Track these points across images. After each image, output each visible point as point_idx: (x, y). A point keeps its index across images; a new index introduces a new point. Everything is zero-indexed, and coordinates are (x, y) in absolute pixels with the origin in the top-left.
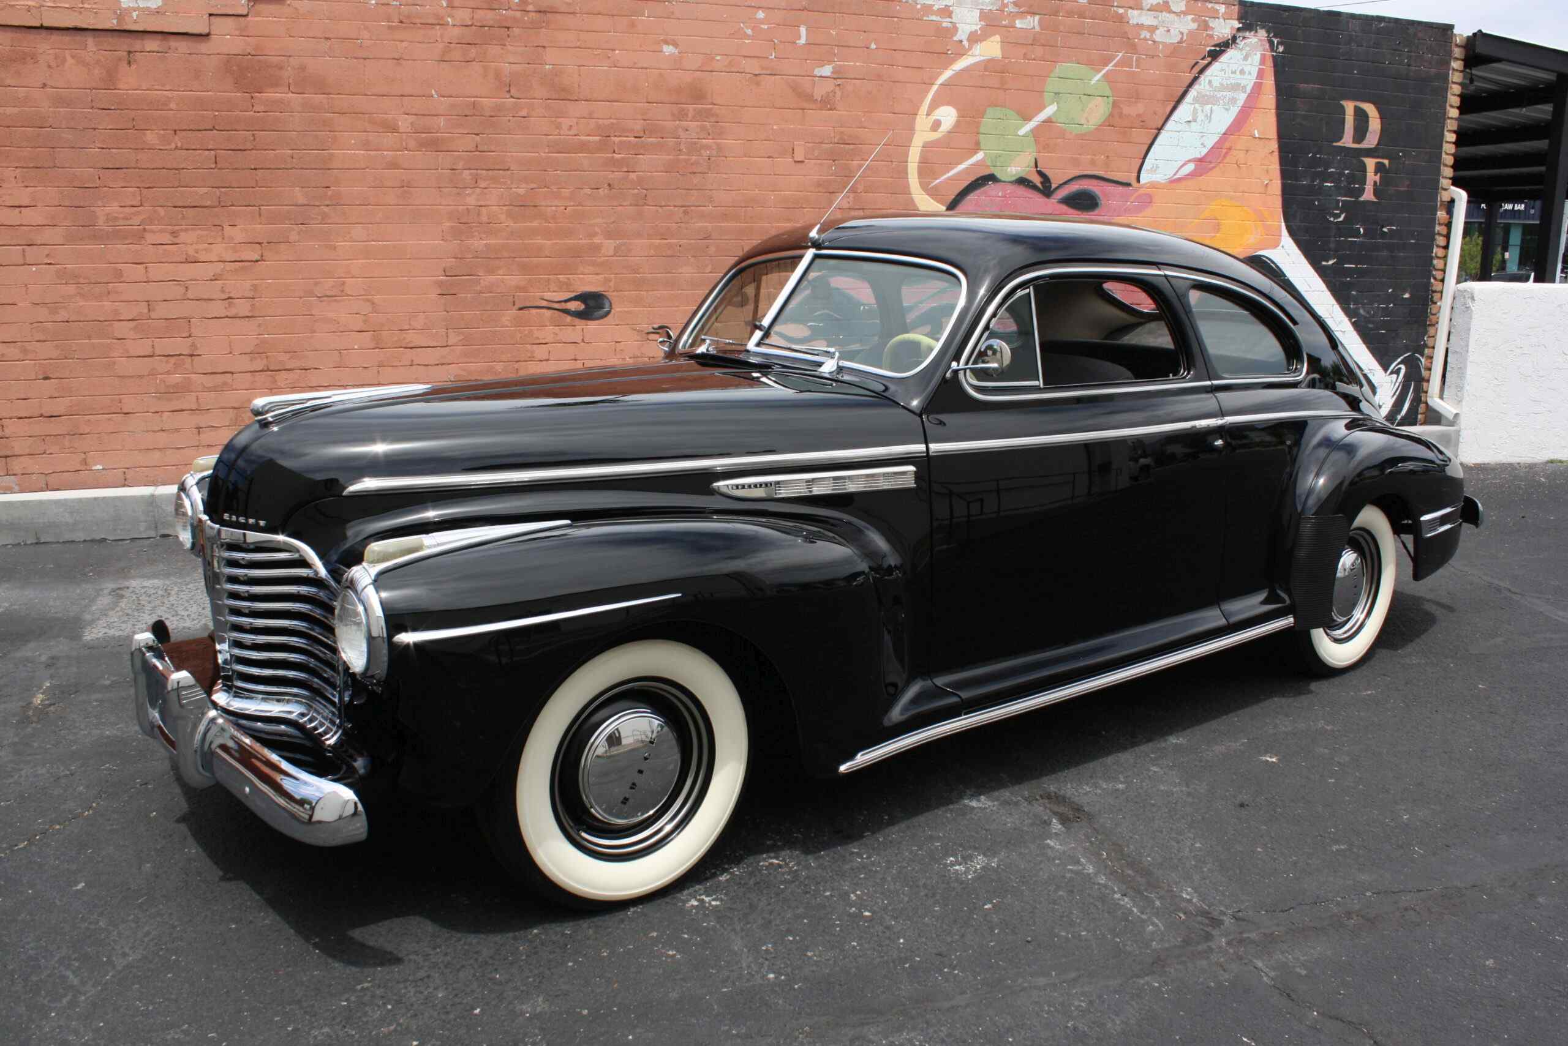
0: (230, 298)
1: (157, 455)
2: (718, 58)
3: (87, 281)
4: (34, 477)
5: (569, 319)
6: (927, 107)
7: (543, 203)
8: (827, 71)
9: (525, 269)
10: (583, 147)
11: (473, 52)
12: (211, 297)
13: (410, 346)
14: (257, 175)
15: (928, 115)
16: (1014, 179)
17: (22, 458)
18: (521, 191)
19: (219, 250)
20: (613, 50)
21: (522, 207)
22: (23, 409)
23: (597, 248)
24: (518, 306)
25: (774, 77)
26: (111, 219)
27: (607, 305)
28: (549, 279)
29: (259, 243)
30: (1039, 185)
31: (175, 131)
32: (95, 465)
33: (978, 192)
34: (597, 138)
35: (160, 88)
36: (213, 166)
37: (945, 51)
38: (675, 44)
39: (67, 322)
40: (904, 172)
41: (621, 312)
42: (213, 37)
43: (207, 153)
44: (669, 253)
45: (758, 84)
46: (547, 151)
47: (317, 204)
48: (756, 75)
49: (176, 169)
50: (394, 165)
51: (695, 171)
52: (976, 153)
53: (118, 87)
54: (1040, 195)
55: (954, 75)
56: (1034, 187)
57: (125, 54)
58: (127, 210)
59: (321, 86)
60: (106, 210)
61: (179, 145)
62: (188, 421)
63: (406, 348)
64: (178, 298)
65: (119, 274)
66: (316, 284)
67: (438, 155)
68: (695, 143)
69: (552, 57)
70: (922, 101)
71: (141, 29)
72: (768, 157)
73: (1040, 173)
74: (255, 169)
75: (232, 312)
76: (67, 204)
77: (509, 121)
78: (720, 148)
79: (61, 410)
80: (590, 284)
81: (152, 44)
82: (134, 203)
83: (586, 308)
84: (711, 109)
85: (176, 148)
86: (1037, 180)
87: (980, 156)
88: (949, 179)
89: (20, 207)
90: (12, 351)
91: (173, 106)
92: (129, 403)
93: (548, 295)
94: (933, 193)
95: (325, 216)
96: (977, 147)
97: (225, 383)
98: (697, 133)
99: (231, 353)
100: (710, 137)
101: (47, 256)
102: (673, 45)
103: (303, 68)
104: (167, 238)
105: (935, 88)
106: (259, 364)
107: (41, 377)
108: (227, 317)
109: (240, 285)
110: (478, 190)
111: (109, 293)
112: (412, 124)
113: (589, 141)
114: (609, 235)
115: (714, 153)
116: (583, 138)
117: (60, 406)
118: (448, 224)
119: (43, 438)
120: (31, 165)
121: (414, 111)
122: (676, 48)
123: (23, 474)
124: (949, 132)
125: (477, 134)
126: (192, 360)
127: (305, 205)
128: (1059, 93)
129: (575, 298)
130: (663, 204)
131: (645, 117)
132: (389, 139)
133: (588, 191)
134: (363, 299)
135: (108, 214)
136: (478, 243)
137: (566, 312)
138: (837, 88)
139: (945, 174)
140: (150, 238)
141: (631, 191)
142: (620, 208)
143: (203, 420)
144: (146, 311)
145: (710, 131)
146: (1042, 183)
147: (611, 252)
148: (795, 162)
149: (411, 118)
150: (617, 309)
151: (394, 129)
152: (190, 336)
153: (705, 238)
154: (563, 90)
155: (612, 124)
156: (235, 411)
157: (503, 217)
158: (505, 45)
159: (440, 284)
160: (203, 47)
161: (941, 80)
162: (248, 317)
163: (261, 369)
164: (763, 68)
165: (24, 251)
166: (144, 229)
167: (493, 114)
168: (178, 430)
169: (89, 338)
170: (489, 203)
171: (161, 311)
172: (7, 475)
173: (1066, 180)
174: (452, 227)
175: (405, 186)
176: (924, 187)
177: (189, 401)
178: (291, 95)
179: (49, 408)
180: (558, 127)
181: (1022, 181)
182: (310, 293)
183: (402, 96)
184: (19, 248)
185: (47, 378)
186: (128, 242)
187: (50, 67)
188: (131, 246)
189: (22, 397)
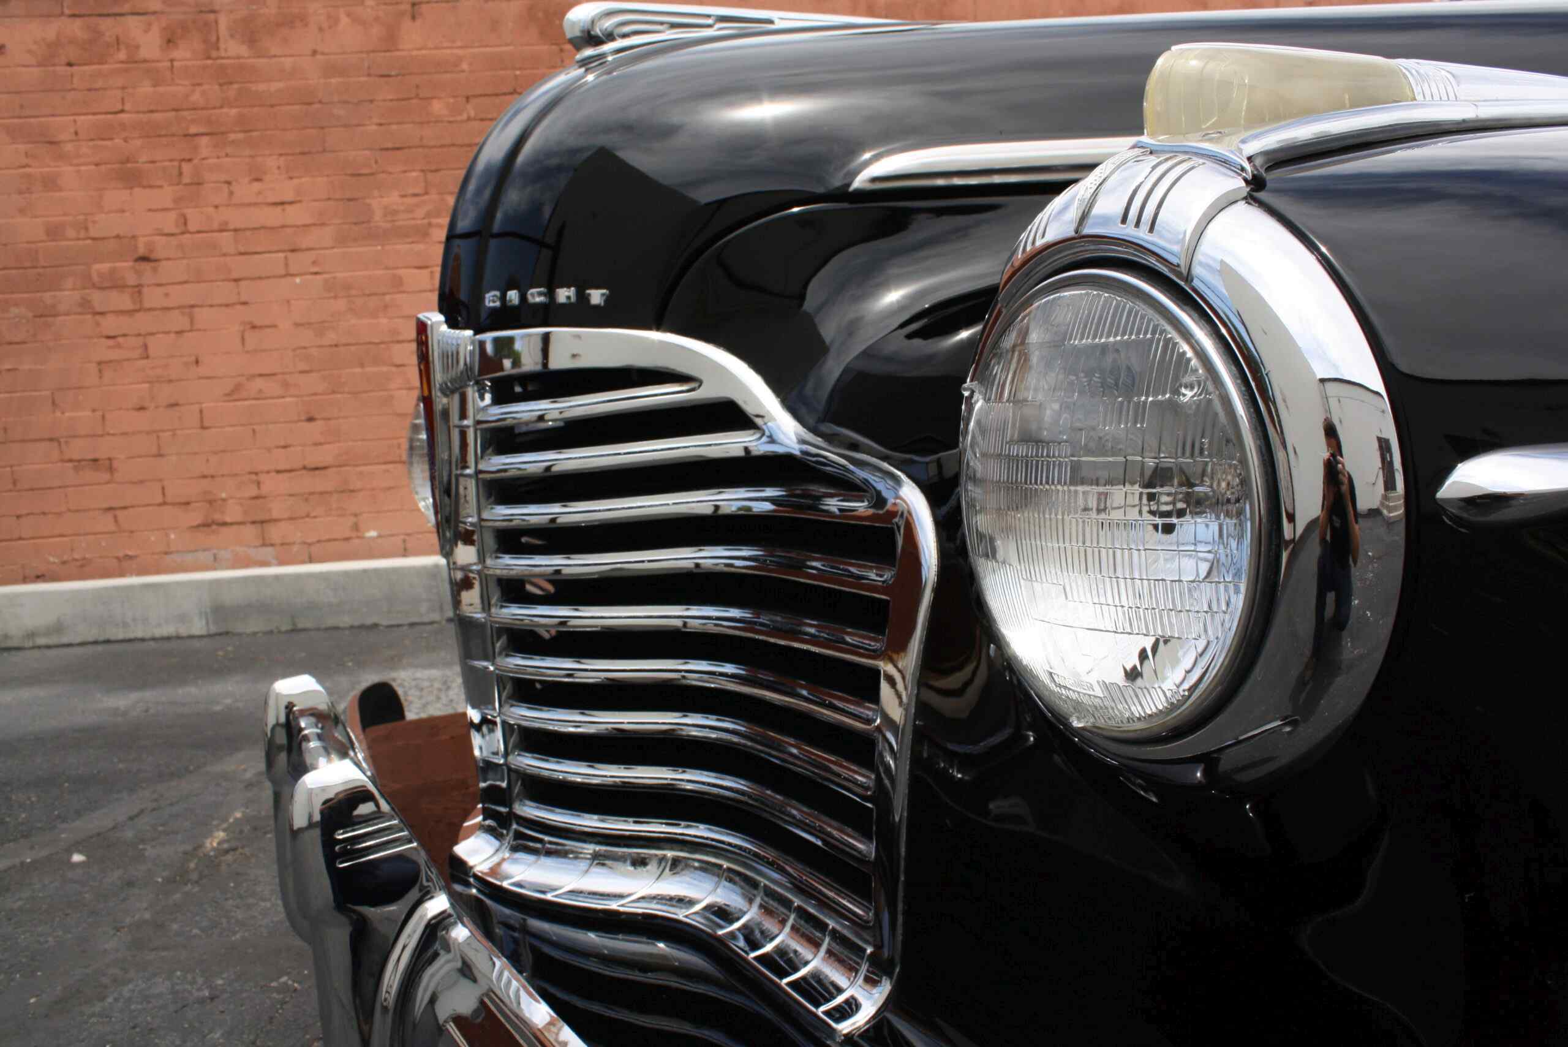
3: (361, 293)
4: (296, 546)
17: (282, 524)
22: (284, 459)
26: (390, 213)
31: (468, 98)
32: (368, 530)
35: (449, 45)
39: (336, 346)
53: (400, 47)
57: (409, 7)
58: (410, 201)
60: (384, 201)
61: (472, 114)
65: (399, 281)
76: (337, 196)
79: (328, 460)
82: (417, 191)
85: (469, 119)
89: (282, 204)
90: (271, 387)
91: (465, 66)
101: (314, 263)
107: (304, 418)
111: (387, 307)
117: (325, 455)
119: (307, 497)
120: (296, 151)
123: (282, 544)
135: (386, 208)
165: (286, 258)
166: (431, 224)
169: (362, 365)
172: (263, 544)
179: (316, 457)
184: (281, 255)
185: (311, 419)
186: (410, 240)
187: (321, 29)
188: (413, 245)
189: (281, 444)
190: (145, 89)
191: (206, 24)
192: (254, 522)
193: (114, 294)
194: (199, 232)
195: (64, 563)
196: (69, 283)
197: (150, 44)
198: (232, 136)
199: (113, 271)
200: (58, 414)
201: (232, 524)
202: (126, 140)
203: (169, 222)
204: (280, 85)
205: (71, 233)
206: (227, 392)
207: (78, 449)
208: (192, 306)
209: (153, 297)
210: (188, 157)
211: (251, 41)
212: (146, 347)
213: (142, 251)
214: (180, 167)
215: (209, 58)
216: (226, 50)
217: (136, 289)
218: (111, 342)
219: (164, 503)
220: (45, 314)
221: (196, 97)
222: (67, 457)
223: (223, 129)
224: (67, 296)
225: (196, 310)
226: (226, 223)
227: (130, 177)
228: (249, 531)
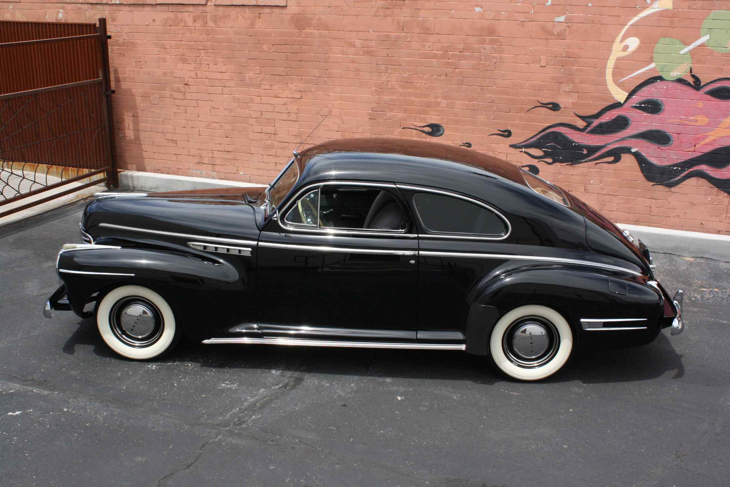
0: (289, 113)
1: (261, 171)
2: (503, 13)
3: (241, 102)
4: (222, 174)
5: (424, 135)
6: (620, 38)
7: (415, 81)
8: (562, 19)
9: (406, 111)
10: (435, 56)
11: (388, 12)
12: (283, 112)
14: (301, 64)
15: (621, 42)
16: (674, 79)
17: (218, 166)
18: (406, 75)
19: (286, 93)
20: (451, 10)
21: (407, 83)
22: (220, 148)
23: (438, 104)
24: (402, 127)
25: (532, 23)
27: (442, 130)
28: (416, 116)
29: (301, 91)
30: (692, 83)
31: (273, 45)
32: (240, 172)
33: (649, 86)
34: (443, 52)
35: (269, 27)
36: (286, 59)
37: (635, 6)
38: (482, 7)
40: (603, 74)
41: (448, 134)
42: (288, 7)
43: (284, 54)
44: (473, 108)
45: (523, 26)
46: (418, 57)
47: (323, 76)
48: (522, 22)
49: (273, 60)
50: (353, 62)
51: (488, 69)
52: (650, 64)
53: (255, 27)
54: (692, 89)
55: (641, 19)
56: (689, 84)
57: (258, 14)
58: (256, 75)
59: (326, 27)
60: (249, 75)
61: (274, 50)
62: (273, 160)
64: (271, 111)
65: (252, 100)
66: (321, 110)
67: (371, 58)
68: (489, 56)
69: (423, 14)
70: (617, 35)
71: (263, 5)
72: (526, 64)
73: (693, 76)
74: (301, 61)
75: (289, 118)
76: (237, 72)
77: (402, 43)
78: (501, 58)
79: (231, 150)
80: (434, 121)
81: (267, 10)
82: (258, 73)
83: (432, 130)
84: (498, 39)
85: (273, 51)
86: (691, 80)
87: (653, 65)
88: (632, 78)
89: (222, 72)
90: (217, 126)
91: (273, 35)
92: (253, 150)
93: (416, 123)
94: (621, 86)
95: (325, 82)
96: (651, 60)
97: (286, 147)
98: (490, 51)
99: (288, 135)
100: (497, 53)
101: (230, 91)
102: (480, 7)
103: (320, 19)
104: (268, 87)
105: (626, 27)
106: (298, 140)
107: (225, 136)
108: (288, 120)
109: (293, 108)
110: (387, 74)
111: (248, 107)
112: (361, 43)
113: (438, 54)
114: (445, 98)
115: (498, 61)
116: (435, 52)
118: (374, 88)
119: (225, 160)
120: (226, 57)
121: (362, 38)
122: (482, 8)
123: (218, 172)
124: (634, 52)
125: (388, 49)
126: (275, 136)
127: (318, 77)
128: (712, 29)
129: (428, 126)
130: (471, 85)
131: (465, 43)
132: (352, 50)
133: (436, 77)
134: (339, 118)
135: (249, 77)
136: (386, 98)
137: (423, 132)
138: (567, 28)
139: (629, 75)
140: (263, 87)
141: (456, 78)
142: (451, 85)
143: (278, 160)
144: (260, 115)
145: (497, 50)
146: (694, 82)
147: (445, 106)
148: (541, 66)
149: (361, 41)
150: (446, 133)
151: (354, 46)
152: (275, 126)
153: (491, 102)
154: (427, 29)
155: (449, 45)
157: (397, 87)
158: (402, 8)
159: (370, 114)
160: (284, 11)
161: (630, 23)
162: (295, 121)
163: (299, 142)
164: (526, 18)
165: (222, 89)
166: (261, 83)
167: (395, 40)
168: (269, 163)
169: (241, 123)
170: (391, 80)
171: (266, 115)
172: (213, 171)
173: (711, 80)
174: (375, 90)
175: (357, 70)
176: (615, 82)
177: (273, 152)
178: (315, 30)
179: (228, 148)
180: (424, 46)
181: (680, 81)
182: (318, 114)
183: (358, 31)
184: (221, 88)
185: (227, 137)
187: (234, 20)
188: (256, 89)
189: (219, 143)
190: (188, 35)
191: (204, 16)
192: (211, 164)
193: (178, 93)
194: (200, 78)
195: (164, 167)
196: (168, 89)
197: (189, 21)
198: (209, 51)
199: (178, 87)
200: (164, 126)
201: (206, 164)
202: (183, 49)
203: (193, 74)
204: (223, 36)
205: (169, 75)
206: (206, 126)
207: (168, 136)
208: (198, 100)
209: (188, 96)
210: (198, 56)
211: (215, 22)
212: (186, 110)
213: (186, 82)
214: (196, 58)
215: (204, 26)
216: (209, 25)
217: (184, 93)
218: (177, 107)
219: (189, 155)
220: (162, 97)
221: (201, 38)
222: (166, 138)
223: (208, 49)
224: (167, 93)
225: (199, 101)
226: (207, 77)
227: (184, 60)
228: (210, 167)
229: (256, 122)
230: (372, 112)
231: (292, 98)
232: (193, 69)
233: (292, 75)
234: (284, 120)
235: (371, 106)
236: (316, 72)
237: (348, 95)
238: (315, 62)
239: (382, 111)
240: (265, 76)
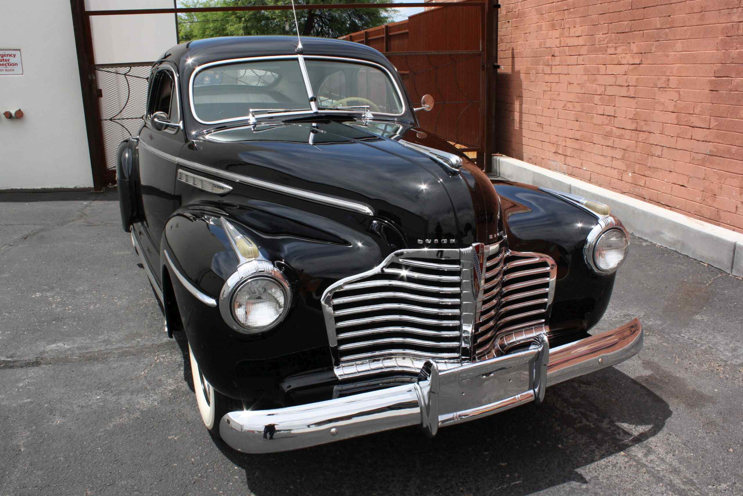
0: (628, 86)
1: (600, 167)
3: (590, 73)
4: (570, 168)
12: (623, 85)
13: (692, 125)
17: (568, 158)
19: (628, 57)
22: (570, 134)
26: (599, 41)
29: (641, 53)
32: (584, 167)
39: (584, 94)
47: (664, 27)
58: (604, 36)
60: (599, 36)
63: (690, 126)
64: (614, 84)
65: (598, 70)
66: (659, 79)
74: (644, 8)
75: (628, 94)
76: (589, 34)
79: (579, 137)
82: (606, 32)
89: (579, 36)
90: (571, 107)
95: (666, 35)
97: (622, 135)
99: (626, 118)
101: (583, 60)
104: (613, 51)
108: (626, 97)
109: (632, 79)
111: (595, 80)
117: (578, 135)
118: (720, 38)
119: (574, 149)
120: (583, 16)
123: (568, 165)
126: (614, 120)
127: (659, 29)
134: (676, 91)
135: (599, 39)
136: (734, 52)
144: (604, 90)
152: (614, 106)
156: (624, 151)
159: (711, 82)
162: (633, 97)
163: (634, 129)
165: (578, 58)
166: (607, 46)
168: (606, 157)
169: (589, 102)
171: (610, 91)
172: (565, 165)
174: (722, 40)
177: (611, 141)
182: (655, 86)
184: (577, 56)
185: (577, 121)
186: (602, 53)
188: (603, 55)
189: (571, 128)
192: (564, 155)
193: (547, 67)
194: (563, 47)
195: (534, 156)
196: (541, 63)
199: (548, 59)
200: (536, 106)
201: (560, 154)
202: (553, 12)
203: (558, 42)
205: (543, 46)
206: (563, 106)
207: (538, 119)
208: (560, 74)
209: (554, 69)
210: (563, 18)
212: (551, 87)
213: (553, 53)
214: (561, 22)
217: (551, 66)
218: (546, 84)
219: (549, 143)
220: (537, 73)
222: (536, 121)
223: (570, 8)
224: (540, 67)
226: (567, 44)
227: (553, 27)
228: (563, 157)
229: (600, 99)
230: (714, 78)
231: (633, 64)
232: (558, 36)
233: (635, 31)
234: (623, 97)
235: (715, 68)
236: (657, 22)
237: (689, 52)
238: (658, 6)
239: (728, 77)
240: (611, 36)
